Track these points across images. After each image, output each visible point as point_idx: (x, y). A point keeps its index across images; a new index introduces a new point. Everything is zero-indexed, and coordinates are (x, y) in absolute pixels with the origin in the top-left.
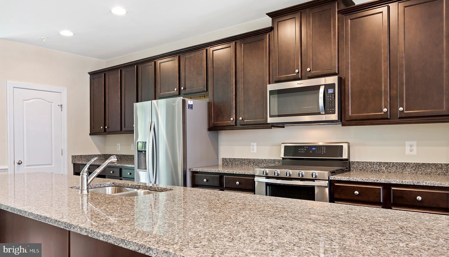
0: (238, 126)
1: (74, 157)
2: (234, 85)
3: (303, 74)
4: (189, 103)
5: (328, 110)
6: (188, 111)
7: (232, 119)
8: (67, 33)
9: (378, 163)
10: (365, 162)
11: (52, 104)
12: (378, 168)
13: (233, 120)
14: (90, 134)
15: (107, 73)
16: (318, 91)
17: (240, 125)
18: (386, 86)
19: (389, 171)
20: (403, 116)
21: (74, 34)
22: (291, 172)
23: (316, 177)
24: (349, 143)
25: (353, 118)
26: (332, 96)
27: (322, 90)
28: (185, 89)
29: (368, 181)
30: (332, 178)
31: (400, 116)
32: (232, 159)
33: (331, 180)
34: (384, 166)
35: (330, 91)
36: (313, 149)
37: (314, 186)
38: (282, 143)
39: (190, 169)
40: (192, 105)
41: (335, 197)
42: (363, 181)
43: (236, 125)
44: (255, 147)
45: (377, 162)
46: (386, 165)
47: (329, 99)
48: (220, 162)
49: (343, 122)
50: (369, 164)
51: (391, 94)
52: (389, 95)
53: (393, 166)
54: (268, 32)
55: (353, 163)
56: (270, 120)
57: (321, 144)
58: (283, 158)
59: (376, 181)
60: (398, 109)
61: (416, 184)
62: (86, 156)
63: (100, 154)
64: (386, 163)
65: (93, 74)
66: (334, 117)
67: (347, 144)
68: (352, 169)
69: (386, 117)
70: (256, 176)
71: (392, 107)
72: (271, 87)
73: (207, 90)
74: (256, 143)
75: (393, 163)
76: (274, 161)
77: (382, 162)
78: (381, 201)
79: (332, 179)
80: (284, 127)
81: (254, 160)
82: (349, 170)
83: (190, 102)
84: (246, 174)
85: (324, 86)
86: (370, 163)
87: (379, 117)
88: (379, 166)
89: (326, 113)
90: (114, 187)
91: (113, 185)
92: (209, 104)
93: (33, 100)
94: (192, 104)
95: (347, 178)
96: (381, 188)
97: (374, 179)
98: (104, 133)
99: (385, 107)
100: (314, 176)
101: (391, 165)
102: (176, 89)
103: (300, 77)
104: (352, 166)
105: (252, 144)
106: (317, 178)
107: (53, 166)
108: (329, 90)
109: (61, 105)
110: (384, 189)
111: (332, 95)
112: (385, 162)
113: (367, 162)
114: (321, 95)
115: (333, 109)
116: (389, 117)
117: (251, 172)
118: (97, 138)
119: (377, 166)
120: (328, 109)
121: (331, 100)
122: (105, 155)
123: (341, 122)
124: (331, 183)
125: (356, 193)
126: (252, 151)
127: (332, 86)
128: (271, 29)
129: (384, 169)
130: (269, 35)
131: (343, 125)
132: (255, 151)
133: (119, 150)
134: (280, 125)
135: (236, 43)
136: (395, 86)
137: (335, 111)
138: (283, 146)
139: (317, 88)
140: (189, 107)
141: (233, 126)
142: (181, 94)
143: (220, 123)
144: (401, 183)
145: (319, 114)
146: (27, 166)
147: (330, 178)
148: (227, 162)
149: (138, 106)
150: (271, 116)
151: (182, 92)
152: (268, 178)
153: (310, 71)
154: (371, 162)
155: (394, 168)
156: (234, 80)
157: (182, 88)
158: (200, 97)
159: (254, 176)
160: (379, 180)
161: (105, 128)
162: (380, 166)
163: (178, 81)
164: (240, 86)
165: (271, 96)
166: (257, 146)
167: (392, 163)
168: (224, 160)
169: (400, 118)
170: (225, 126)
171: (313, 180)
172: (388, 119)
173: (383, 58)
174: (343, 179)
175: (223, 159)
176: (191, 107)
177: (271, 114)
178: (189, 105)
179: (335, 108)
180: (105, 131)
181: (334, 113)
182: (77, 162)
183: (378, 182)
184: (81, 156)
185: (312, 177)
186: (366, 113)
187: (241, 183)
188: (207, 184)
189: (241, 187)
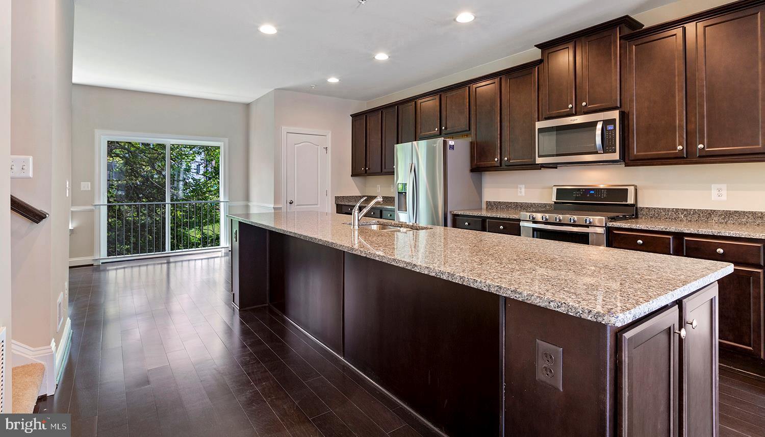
0: (503, 167)
1: (337, 198)
2: (499, 124)
3: (578, 109)
4: (450, 144)
5: (607, 148)
6: (449, 151)
7: (496, 159)
8: (333, 80)
9: (674, 210)
10: (658, 208)
11: (318, 146)
12: (675, 216)
13: (498, 160)
14: (352, 176)
15: (368, 115)
16: (595, 127)
17: (506, 166)
18: (680, 120)
19: (689, 220)
20: (704, 154)
21: (339, 80)
22: (561, 217)
23: (590, 223)
24: (636, 186)
25: (640, 158)
27: (599, 126)
28: (446, 128)
29: (654, 230)
30: (610, 224)
31: (700, 155)
32: (496, 201)
33: (608, 227)
34: (682, 214)
35: (610, 127)
36: (591, 192)
37: (589, 233)
38: (554, 186)
39: (451, 212)
42: (647, 229)
43: (501, 165)
44: (523, 190)
46: (685, 213)
47: (609, 136)
48: (484, 206)
49: (626, 162)
51: (688, 129)
52: (685, 130)
54: (536, 66)
55: (642, 208)
56: (539, 161)
57: (601, 186)
58: (555, 202)
59: (664, 230)
60: (696, 146)
61: (715, 234)
62: (348, 197)
63: (360, 195)
64: (685, 209)
65: (355, 117)
66: (616, 156)
67: (634, 187)
68: (640, 216)
69: (682, 156)
70: (522, 220)
71: (690, 144)
72: (540, 125)
73: (469, 130)
74: (524, 186)
75: (695, 209)
76: (545, 205)
78: (671, 253)
79: (610, 225)
80: (556, 168)
81: (521, 203)
82: (637, 217)
83: (451, 142)
84: (511, 218)
85: (603, 121)
86: (664, 209)
87: (672, 156)
88: (675, 213)
89: (605, 151)
92: (472, 143)
93: (303, 144)
94: (454, 144)
95: (629, 225)
96: (671, 237)
97: (662, 227)
98: (366, 175)
99: (680, 144)
100: (588, 222)
101: (692, 213)
102: (436, 129)
103: (574, 112)
104: (639, 212)
105: (519, 186)
106: (592, 224)
107: (319, 206)
108: (608, 126)
109: (326, 148)
110: (674, 238)
111: (612, 132)
112: (683, 209)
114: (598, 132)
115: (613, 148)
116: (685, 156)
117: (516, 217)
118: (357, 178)
119: (673, 213)
121: (611, 137)
122: (370, 196)
123: (624, 161)
124: (609, 230)
125: (640, 243)
126: (519, 194)
127: (613, 121)
128: (540, 62)
129: (683, 217)
130: (538, 68)
131: (627, 165)
132: (523, 194)
133: (379, 191)
134: (551, 166)
135: (501, 79)
136: (693, 119)
137: (615, 149)
138: (555, 188)
139: (594, 124)
140: (450, 148)
141: (498, 166)
142: (442, 134)
143: (483, 164)
144: (696, 232)
145: (596, 153)
146: (298, 205)
147: (608, 225)
148: (491, 205)
149: (399, 147)
150: (539, 156)
151: (444, 132)
152: (536, 222)
153: (586, 105)
155: (696, 216)
156: (499, 119)
157: (443, 128)
158: (463, 136)
159: (519, 220)
160: (669, 229)
161: (366, 170)
162: (677, 213)
163: (439, 120)
164: (506, 124)
165: (540, 134)
166: (525, 188)
167: (692, 210)
169: (700, 157)
170: (489, 167)
171: (587, 226)
172: (684, 158)
174: (624, 227)
175: (487, 202)
176: (452, 147)
177: (540, 154)
178: (450, 146)
179: (615, 146)
180: (366, 172)
181: (615, 152)
182: (340, 203)
183: (667, 230)
184: (343, 197)
185: (586, 223)
186: (656, 151)
187: (505, 228)
188: (469, 227)
189: (505, 231)
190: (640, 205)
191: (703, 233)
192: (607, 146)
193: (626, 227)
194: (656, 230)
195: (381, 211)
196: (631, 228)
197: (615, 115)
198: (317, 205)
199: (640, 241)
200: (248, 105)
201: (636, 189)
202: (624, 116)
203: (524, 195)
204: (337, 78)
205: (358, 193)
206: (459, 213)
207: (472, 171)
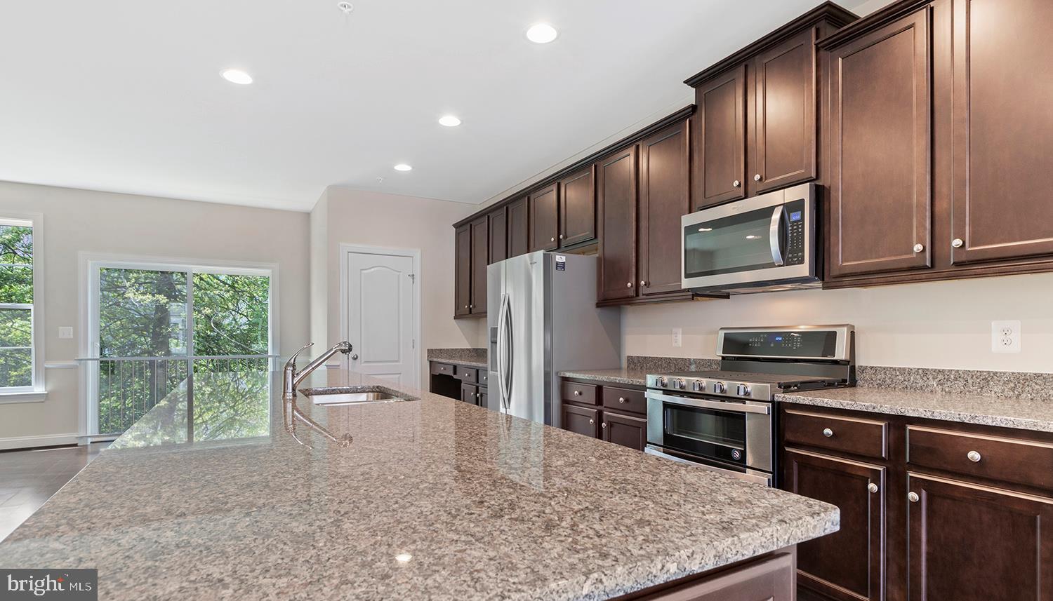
0: (641, 296)
1: (431, 352)
2: (634, 223)
3: (750, 188)
4: (557, 260)
5: (790, 256)
6: (556, 273)
7: (629, 284)
8: (403, 167)
9: (920, 371)
10: (891, 368)
11: (401, 273)
12: (921, 383)
13: (632, 286)
14: (455, 318)
15: (473, 223)
16: (768, 219)
17: (643, 295)
18: (920, 194)
19: (947, 390)
20: (963, 258)
21: (413, 167)
22: (726, 384)
23: (746, 393)
24: (853, 327)
25: (849, 271)
26: (798, 226)
27: (776, 216)
28: (565, 237)
29: (853, 409)
30: (780, 397)
31: (956, 261)
32: (641, 357)
33: (779, 403)
34: (934, 379)
35: (795, 216)
36: (777, 339)
37: (745, 413)
38: (721, 329)
39: (557, 373)
40: (564, 263)
41: (785, 439)
42: (841, 407)
43: (637, 295)
44: (680, 337)
45: (919, 369)
46: (940, 377)
47: (792, 233)
48: (624, 364)
49: (826, 280)
50: (898, 374)
51: (937, 209)
52: (928, 214)
53: (956, 379)
54: (687, 117)
55: (863, 368)
56: (686, 283)
58: (723, 358)
59: (870, 410)
60: (949, 243)
61: (966, 421)
62: (448, 350)
63: (469, 347)
64: (939, 371)
66: (804, 270)
67: (845, 329)
68: (860, 382)
69: (921, 264)
70: (650, 388)
71: (937, 239)
72: (687, 220)
73: (596, 237)
74: (681, 330)
75: (958, 371)
77: (930, 368)
78: (883, 456)
79: (780, 400)
80: (727, 296)
81: (676, 359)
82: (853, 385)
83: (560, 258)
84: (634, 383)
85: (782, 207)
86: (902, 371)
87: (905, 265)
88: (922, 378)
89: (787, 262)
90: (376, 393)
91: (377, 390)
92: (599, 259)
93: (376, 269)
94: (564, 261)
95: (810, 398)
96: (883, 424)
97: (866, 404)
98: (470, 316)
99: (920, 241)
100: (742, 393)
101: (952, 377)
102: (552, 239)
103: (742, 194)
104: (859, 376)
105: (674, 330)
106: (750, 397)
107: (401, 363)
108: (791, 214)
109: (413, 275)
110: (889, 427)
111: (797, 225)
112: (936, 370)
113: (894, 369)
114: (774, 227)
115: (800, 254)
116: (928, 264)
117: (641, 382)
118: (461, 322)
119: (918, 377)
121: (795, 234)
122: (477, 349)
123: (823, 280)
124: (778, 409)
125: (828, 434)
126: (673, 344)
127: (797, 205)
128: (694, 109)
129: (935, 385)
130: (690, 122)
131: (826, 287)
132: (680, 344)
134: (708, 292)
135: (638, 147)
136: (945, 190)
137: (803, 257)
138: (722, 334)
139: (768, 212)
140: (557, 266)
141: (632, 297)
142: (562, 246)
143: (613, 293)
144: (928, 415)
145: (772, 265)
146: (365, 362)
147: (776, 399)
148: (635, 364)
150: (687, 276)
151: (563, 244)
152: (667, 392)
153: (761, 180)
154: (904, 369)
155: (961, 383)
156: (634, 215)
157: (561, 237)
159: (644, 388)
160: (879, 407)
161: (470, 309)
162: (925, 379)
163: (556, 225)
164: (643, 224)
165: (687, 237)
166: (682, 334)
167: (953, 372)
168: (630, 359)
169: (956, 264)
170: (620, 299)
171: (742, 400)
172: (925, 268)
173: (915, 128)
174: (802, 402)
175: (628, 357)
176: (561, 266)
177: (688, 272)
178: (557, 263)
179: (803, 251)
180: (470, 313)
181: (802, 262)
182: (435, 360)
183: (876, 411)
184: (441, 350)
185: (738, 394)
186: (876, 258)
187: (627, 400)
188: (580, 399)
189: (627, 407)
190: (860, 362)
191: (943, 419)
192: (789, 253)
193: (806, 402)
194: (856, 409)
195: (477, 371)
196: (814, 406)
197: (802, 192)
198: (397, 361)
199: (828, 431)
200: (307, 215)
201: (853, 334)
202: (821, 195)
203: (681, 345)
204: (409, 165)
205: (466, 345)
206: (568, 375)
207: (599, 305)
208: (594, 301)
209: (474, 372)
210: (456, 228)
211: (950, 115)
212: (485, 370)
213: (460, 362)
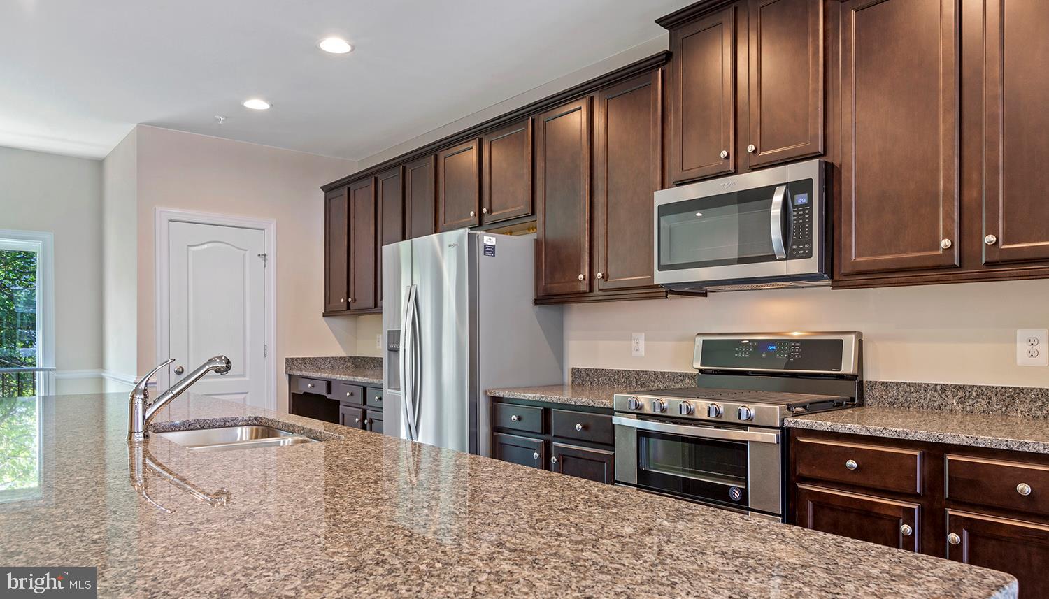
0: (596, 292)
1: (290, 362)
2: (587, 198)
3: (740, 162)
4: (485, 242)
5: (795, 247)
6: (483, 260)
7: (581, 277)
8: (257, 104)
9: (938, 387)
10: (904, 383)
11: (247, 253)
12: (939, 401)
13: (584, 279)
14: (324, 316)
15: (353, 187)
16: (769, 200)
17: (600, 290)
18: (948, 180)
19: (968, 409)
20: (997, 257)
21: (272, 106)
22: (692, 404)
23: (749, 418)
24: (861, 334)
25: (862, 268)
26: (804, 212)
27: (778, 198)
28: (490, 211)
29: (881, 435)
30: (791, 422)
31: (988, 260)
32: (591, 370)
33: (789, 429)
34: (953, 396)
35: (801, 199)
36: (770, 348)
37: (746, 442)
38: (699, 334)
39: (486, 392)
40: (494, 246)
41: (797, 474)
42: (868, 434)
43: (591, 290)
44: (642, 344)
45: (936, 385)
46: (961, 394)
47: (797, 220)
48: (568, 378)
49: (836, 278)
50: (913, 390)
51: (966, 198)
52: (957, 204)
53: (978, 397)
54: (659, 66)
55: (872, 384)
56: (660, 277)
57: (796, 335)
58: (701, 371)
59: (903, 436)
60: (981, 239)
61: (1015, 449)
62: (314, 359)
63: (343, 355)
64: (960, 387)
65: (330, 189)
66: (810, 265)
67: (853, 337)
68: (868, 401)
69: (949, 262)
70: (618, 412)
71: (966, 234)
72: (662, 197)
73: (533, 213)
74: (643, 334)
75: (981, 386)
76: (683, 376)
77: (950, 383)
78: (918, 491)
79: (792, 425)
80: (705, 294)
81: (638, 373)
82: (861, 404)
83: (488, 239)
85: (785, 186)
86: (917, 387)
87: (929, 263)
88: (940, 395)
89: (790, 256)
90: (254, 427)
91: (255, 422)
92: (537, 243)
93: (210, 245)
94: (494, 243)
95: (829, 423)
96: (917, 453)
97: (898, 430)
98: (348, 312)
99: (948, 235)
100: (744, 417)
101: (974, 394)
102: (472, 213)
103: (731, 168)
104: (867, 393)
105: (634, 335)
106: (754, 422)
107: (247, 379)
108: (796, 196)
109: (265, 255)
110: (924, 456)
111: (804, 210)
112: (956, 385)
113: (909, 385)
114: (776, 211)
115: (807, 246)
116: (957, 263)
117: (606, 403)
119: (936, 394)
120: (794, 245)
121: (801, 221)
122: (355, 358)
123: (832, 277)
124: (788, 436)
125: (852, 466)
126: (634, 353)
127: (804, 186)
128: (667, 56)
129: (955, 404)
130: (663, 72)
131: (835, 287)
132: (642, 352)
134: (686, 289)
135: (592, 99)
136: (975, 176)
137: (810, 250)
138: (699, 340)
139: (768, 192)
140: (485, 251)
141: (584, 293)
142: (483, 223)
143: (557, 288)
144: (971, 442)
145: (772, 258)
147: (786, 424)
148: (583, 378)
150: (661, 268)
151: (486, 219)
152: (642, 416)
153: (755, 152)
154: (920, 385)
155: (983, 401)
156: (587, 187)
157: (485, 210)
159: (611, 411)
160: (913, 433)
161: (348, 304)
162: (944, 396)
163: (477, 195)
164: (600, 198)
165: (662, 218)
166: (645, 340)
167: (975, 389)
168: (576, 372)
169: (988, 264)
170: (568, 294)
171: (744, 427)
172: (953, 267)
173: (941, 102)
174: (819, 428)
175: (573, 369)
176: (490, 250)
177: (662, 264)
178: (485, 247)
179: (810, 242)
180: (348, 308)
181: (809, 255)
182: (298, 373)
183: (910, 437)
184: (304, 359)
185: (740, 418)
186: (896, 253)
187: (585, 428)
188: (519, 426)
189: (586, 436)
190: (869, 376)
191: (988, 446)
193: (824, 428)
194: (885, 436)
195: (365, 389)
196: (834, 432)
197: (810, 170)
198: (243, 376)
199: (852, 463)
200: (99, 163)
201: (860, 342)
202: (830, 174)
203: (643, 354)
204: (266, 101)
205: (339, 352)
206: (500, 394)
207: (538, 302)
208: (530, 295)
209: (359, 391)
210: (326, 192)
211: (981, 90)
212: (379, 387)
213: (338, 377)
